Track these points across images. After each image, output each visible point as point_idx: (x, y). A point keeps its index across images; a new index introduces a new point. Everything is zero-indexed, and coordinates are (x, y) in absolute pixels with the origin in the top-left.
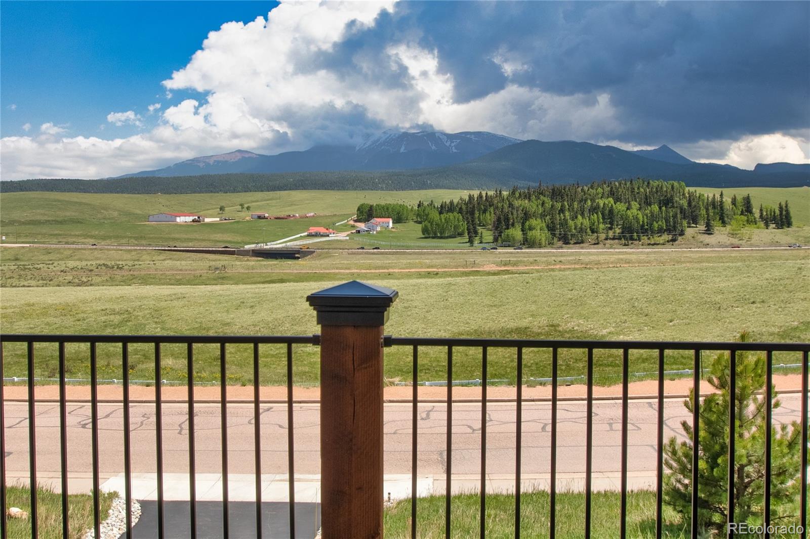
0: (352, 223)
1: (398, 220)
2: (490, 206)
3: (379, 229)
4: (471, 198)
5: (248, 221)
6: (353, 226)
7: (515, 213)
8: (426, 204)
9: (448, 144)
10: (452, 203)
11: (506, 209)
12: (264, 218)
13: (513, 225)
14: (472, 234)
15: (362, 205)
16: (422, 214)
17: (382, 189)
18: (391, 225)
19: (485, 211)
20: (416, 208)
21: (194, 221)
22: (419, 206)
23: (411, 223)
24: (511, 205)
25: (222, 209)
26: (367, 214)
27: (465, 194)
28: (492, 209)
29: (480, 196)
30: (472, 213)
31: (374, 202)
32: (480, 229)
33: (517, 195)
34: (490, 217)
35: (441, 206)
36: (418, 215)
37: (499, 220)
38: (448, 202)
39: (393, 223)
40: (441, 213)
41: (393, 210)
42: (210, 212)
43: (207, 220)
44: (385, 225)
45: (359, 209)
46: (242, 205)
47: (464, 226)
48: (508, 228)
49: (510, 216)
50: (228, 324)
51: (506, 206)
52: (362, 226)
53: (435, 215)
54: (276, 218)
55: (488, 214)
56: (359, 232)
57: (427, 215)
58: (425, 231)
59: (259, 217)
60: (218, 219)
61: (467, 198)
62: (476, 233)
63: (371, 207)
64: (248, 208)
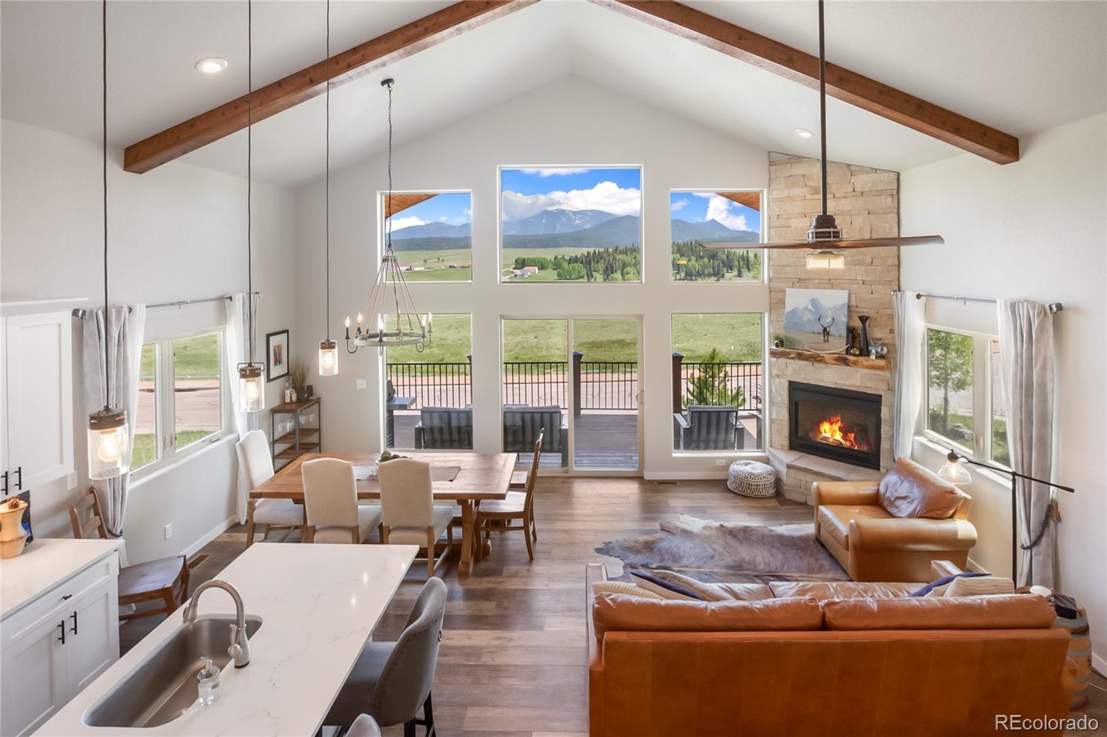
0: (511, 270)
1: (542, 268)
2: (601, 259)
3: (529, 274)
4: (589, 253)
5: (443, 269)
6: (512, 272)
7: (617, 263)
8: (559, 257)
9: (573, 218)
10: (576, 256)
11: (611, 261)
12: (454, 267)
13: (616, 271)
14: (590, 276)
15: (518, 258)
16: (557, 264)
17: (531, 247)
18: (537, 271)
19: (597, 262)
20: (553, 260)
21: (407, 270)
22: (555, 258)
23: (550, 269)
24: (614, 258)
25: (425, 261)
26: (521, 264)
27: (584, 251)
28: (602, 261)
29: (595, 252)
30: (590, 264)
31: (526, 257)
32: (595, 274)
33: (618, 251)
34: (601, 266)
35: (570, 259)
36: (555, 265)
37: (607, 268)
38: (574, 256)
39: (539, 269)
40: (569, 263)
41: (538, 261)
42: (417, 263)
43: (416, 269)
44: (533, 271)
45: (516, 261)
46: (439, 259)
47: (584, 272)
48: (612, 273)
49: (614, 265)
50: (443, 339)
51: (611, 259)
52: (518, 272)
53: (565, 265)
54: (462, 267)
55: (599, 264)
56: (516, 276)
57: (561, 265)
58: (559, 275)
59: (451, 267)
60: (423, 268)
61: (586, 254)
62: (592, 276)
63: (524, 259)
64: (443, 260)
